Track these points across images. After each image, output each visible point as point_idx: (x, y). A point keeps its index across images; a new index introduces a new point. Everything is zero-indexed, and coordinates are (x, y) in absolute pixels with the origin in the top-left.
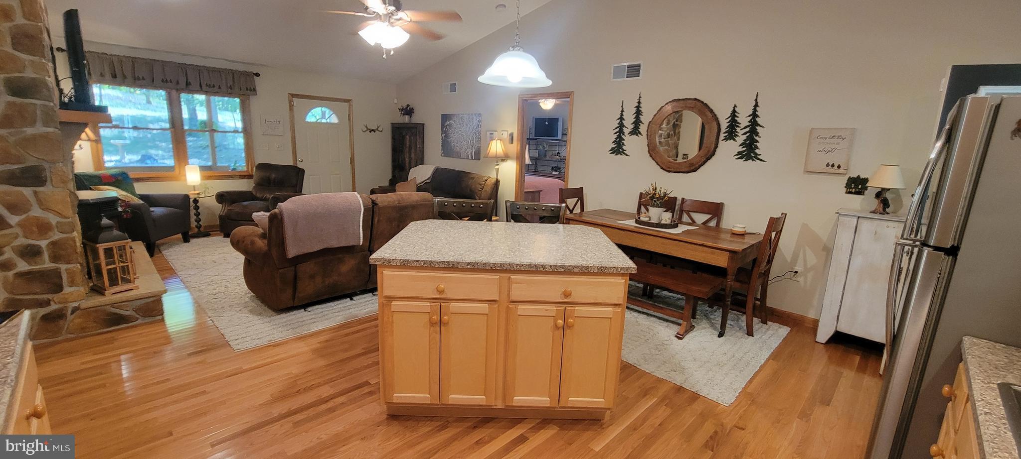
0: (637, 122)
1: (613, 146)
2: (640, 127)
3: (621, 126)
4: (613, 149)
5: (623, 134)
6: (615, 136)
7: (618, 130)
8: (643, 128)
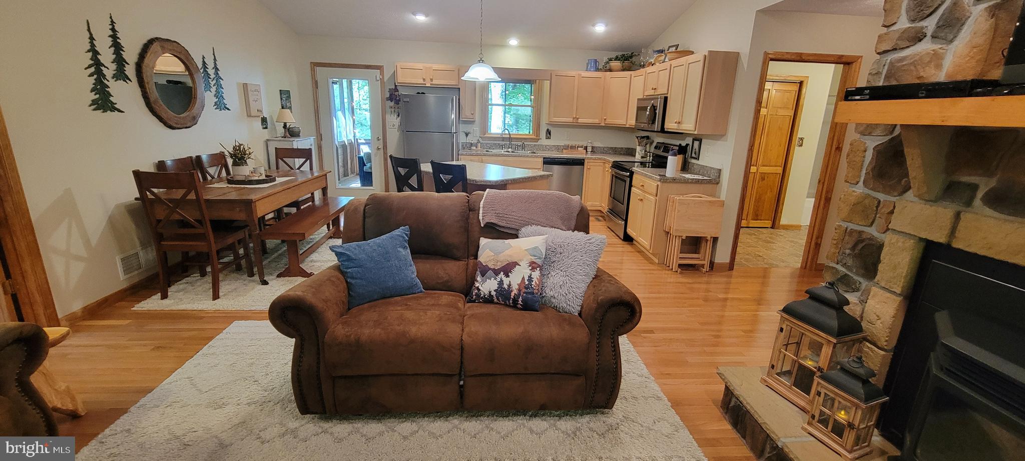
0: (120, 62)
1: (93, 96)
2: (125, 69)
3: (97, 64)
4: (94, 102)
5: (104, 76)
6: (92, 80)
7: (92, 69)
8: (130, 71)
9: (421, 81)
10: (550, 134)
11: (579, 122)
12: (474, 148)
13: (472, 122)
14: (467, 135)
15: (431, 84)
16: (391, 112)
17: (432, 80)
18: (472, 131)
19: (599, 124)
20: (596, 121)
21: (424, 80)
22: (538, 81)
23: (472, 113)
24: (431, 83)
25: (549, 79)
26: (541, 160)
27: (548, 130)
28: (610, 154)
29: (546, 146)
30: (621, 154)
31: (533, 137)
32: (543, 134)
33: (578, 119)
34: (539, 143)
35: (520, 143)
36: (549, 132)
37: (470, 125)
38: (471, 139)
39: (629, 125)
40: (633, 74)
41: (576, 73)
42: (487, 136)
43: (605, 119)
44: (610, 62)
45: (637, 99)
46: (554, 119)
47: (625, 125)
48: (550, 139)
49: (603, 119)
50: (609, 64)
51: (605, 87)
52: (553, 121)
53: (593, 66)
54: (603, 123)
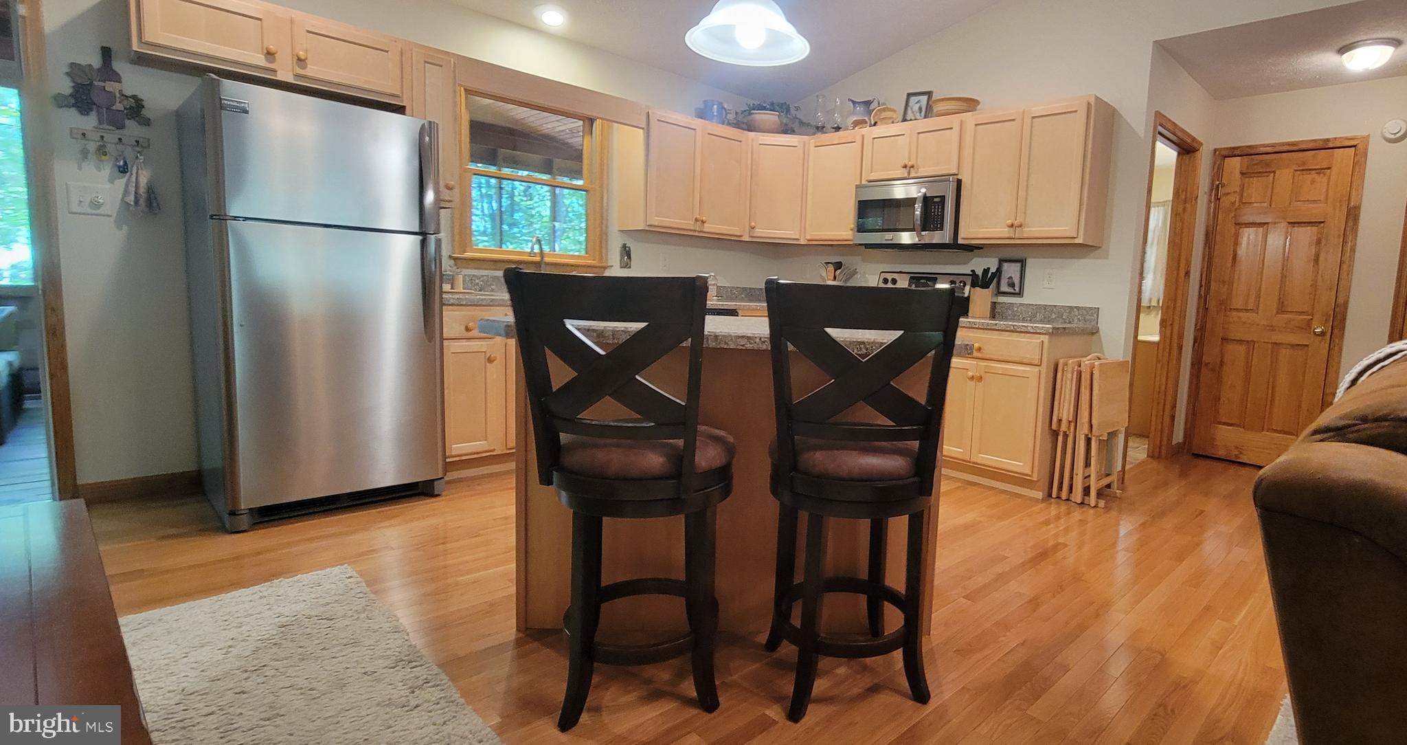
10: (629, 257)
11: (705, 230)
12: (447, 287)
16: (85, 151)
17: (301, 62)
19: (739, 236)
20: (735, 230)
23: (451, 183)
24: (301, 73)
25: (643, 124)
27: (624, 246)
28: (742, 301)
32: (614, 256)
33: (703, 222)
36: (626, 252)
39: (809, 240)
40: (811, 141)
41: (697, 123)
42: (468, 255)
43: (753, 228)
44: (753, 111)
45: (857, 187)
46: (656, 220)
47: (798, 239)
48: (630, 267)
49: (748, 226)
50: (753, 116)
51: (749, 162)
52: (656, 224)
53: (717, 116)
54: (748, 235)
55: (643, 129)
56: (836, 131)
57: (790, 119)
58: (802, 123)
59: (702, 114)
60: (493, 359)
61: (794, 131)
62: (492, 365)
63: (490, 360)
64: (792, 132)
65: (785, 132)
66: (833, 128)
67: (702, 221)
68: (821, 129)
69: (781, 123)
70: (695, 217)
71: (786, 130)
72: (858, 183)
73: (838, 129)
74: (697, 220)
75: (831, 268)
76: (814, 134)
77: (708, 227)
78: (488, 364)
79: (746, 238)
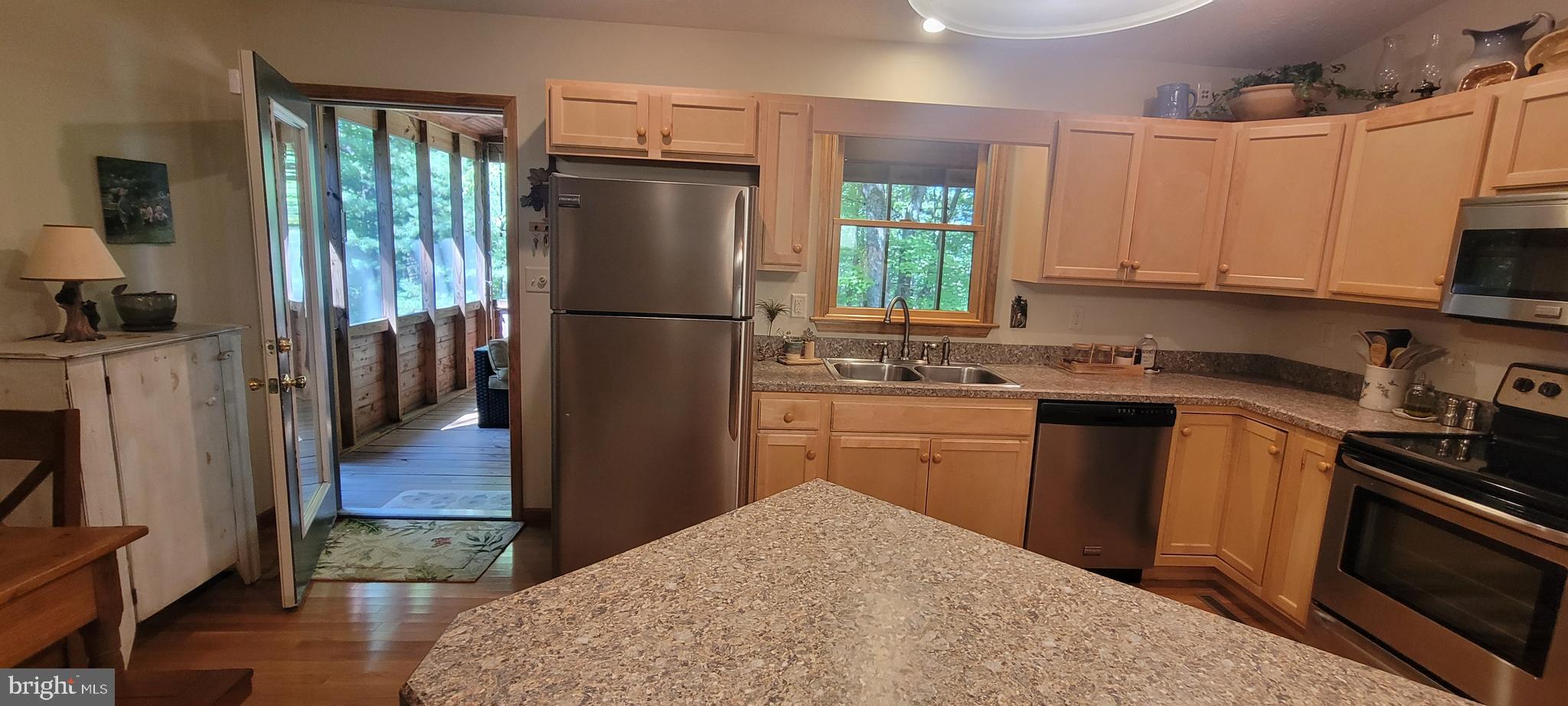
9: (629, 141)
10: (1024, 313)
11: (1138, 278)
12: (795, 358)
13: (786, 277)
14: (772, 314)
15: (664, 153)
16: (536, 242)
17: (667, 138)
18: (785, 303)
19: (1199, 285)
20: (1191, 276)
21: (641, 137)
22: (994, 148)
23: (798, 246)
24: (666, 148)
25: (1049, 140)
26: (1030, 409)
27: (1019, 299)
28: (1201, 373)
29: (1011, 348)
30: (1234, 373)
31: (973, 321)
32: (1004, 312)
33: (1134, 268)
34: (991, 338)
35: (934, 341)
36: (1020, 308)
37: (784, 284)
38: (786, 327)
39: (1335, 294)
40: (1357, 122)
41: (1138, 124)
42: (832, 316)
43: (1224, 272)
44: (1245, 89)
45: (1464, 203)
46: (1058, 270)
47: (1312, 291)
48: (1024, 326)
49: (1216, 269)
50: (1242, 96)
51: (1228, 170)
52: (1057, 275)
53: (1177, 106)
54: (1214, 283)
55: (1049, 146)
56: (1423, 98)
57: (1319, 89)
58: (1343, 92)
59: (1154, 109)
60: (813, 456)
61: (1324, 110)
62: (811, 462)
63: (809, 457)
64: (1321, 110)
65: (1305, 113)
66: (1418, 91)
67: (1132, 267)
68: (1388, 97)
69: (1299, 100)
70: (1120, 262)
71: (1305, 109)
72: (1468, 195)
73: (1428, 91)
74: (1123, 266)
75: (1381, 345)
76: (1369, 108)
77: (1142, 275)
78: (807, 461)
79: (1211, 286)
